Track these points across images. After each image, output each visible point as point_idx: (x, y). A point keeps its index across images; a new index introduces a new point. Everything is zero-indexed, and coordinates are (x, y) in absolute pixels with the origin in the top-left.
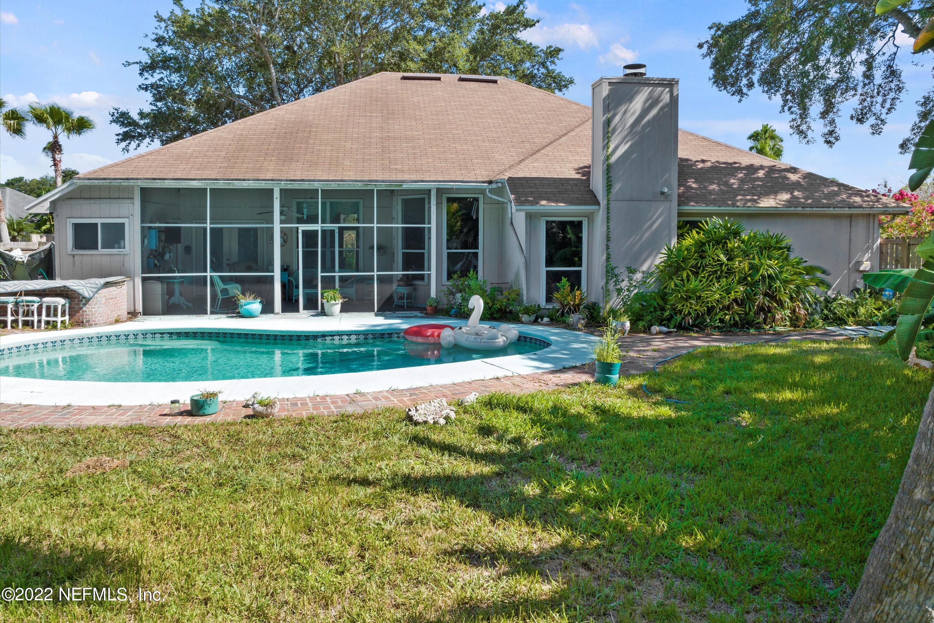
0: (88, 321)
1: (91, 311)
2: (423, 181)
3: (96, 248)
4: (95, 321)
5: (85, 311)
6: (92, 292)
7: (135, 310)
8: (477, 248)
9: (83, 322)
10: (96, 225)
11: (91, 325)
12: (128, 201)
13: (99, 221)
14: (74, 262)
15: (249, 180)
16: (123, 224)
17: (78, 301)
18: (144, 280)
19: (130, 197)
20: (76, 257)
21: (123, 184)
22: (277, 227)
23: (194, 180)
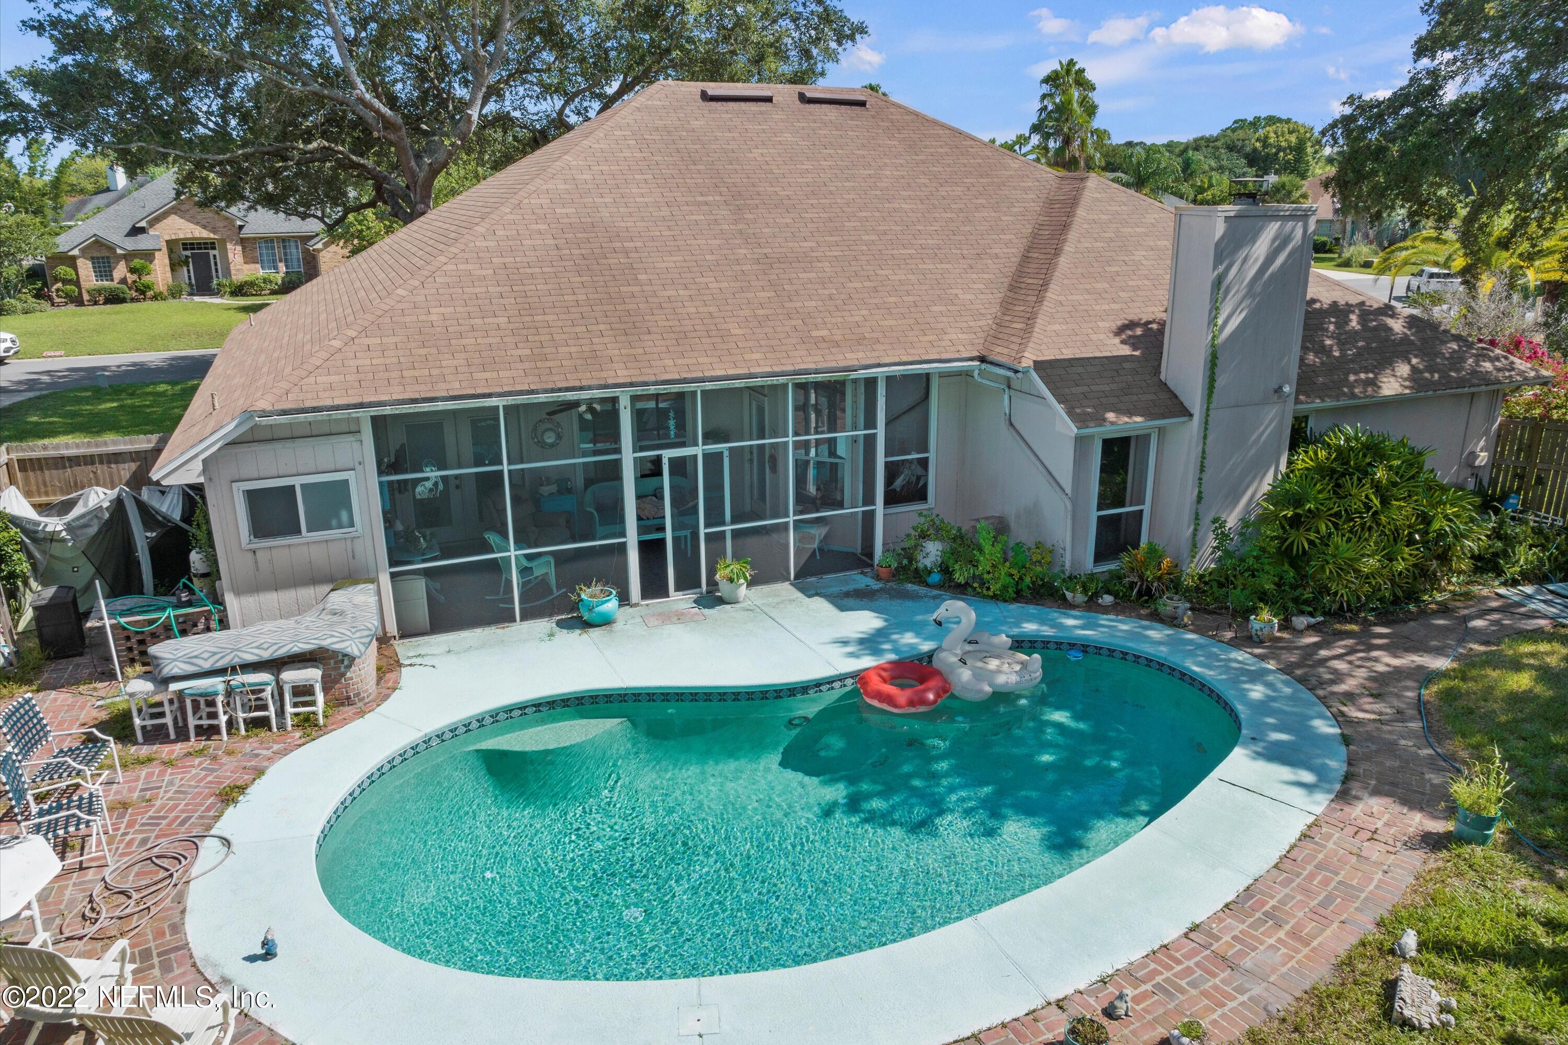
0: (358, 694)
1: (359, 676)
3: (298, 531)
5: (351, 679)
6: (363, 644)
7: (385, 633)
8: (925, 449)
9: (348, 698)
10: (293, 487)
11: (362, 701)
12: (351, 438)
13: (297, 482)
14: (256, 562)
16: (346, 482)
17: (336, 663)
18: (393, 576)
19: (352, 429)
20: (259, 554)
22: (628, 458)
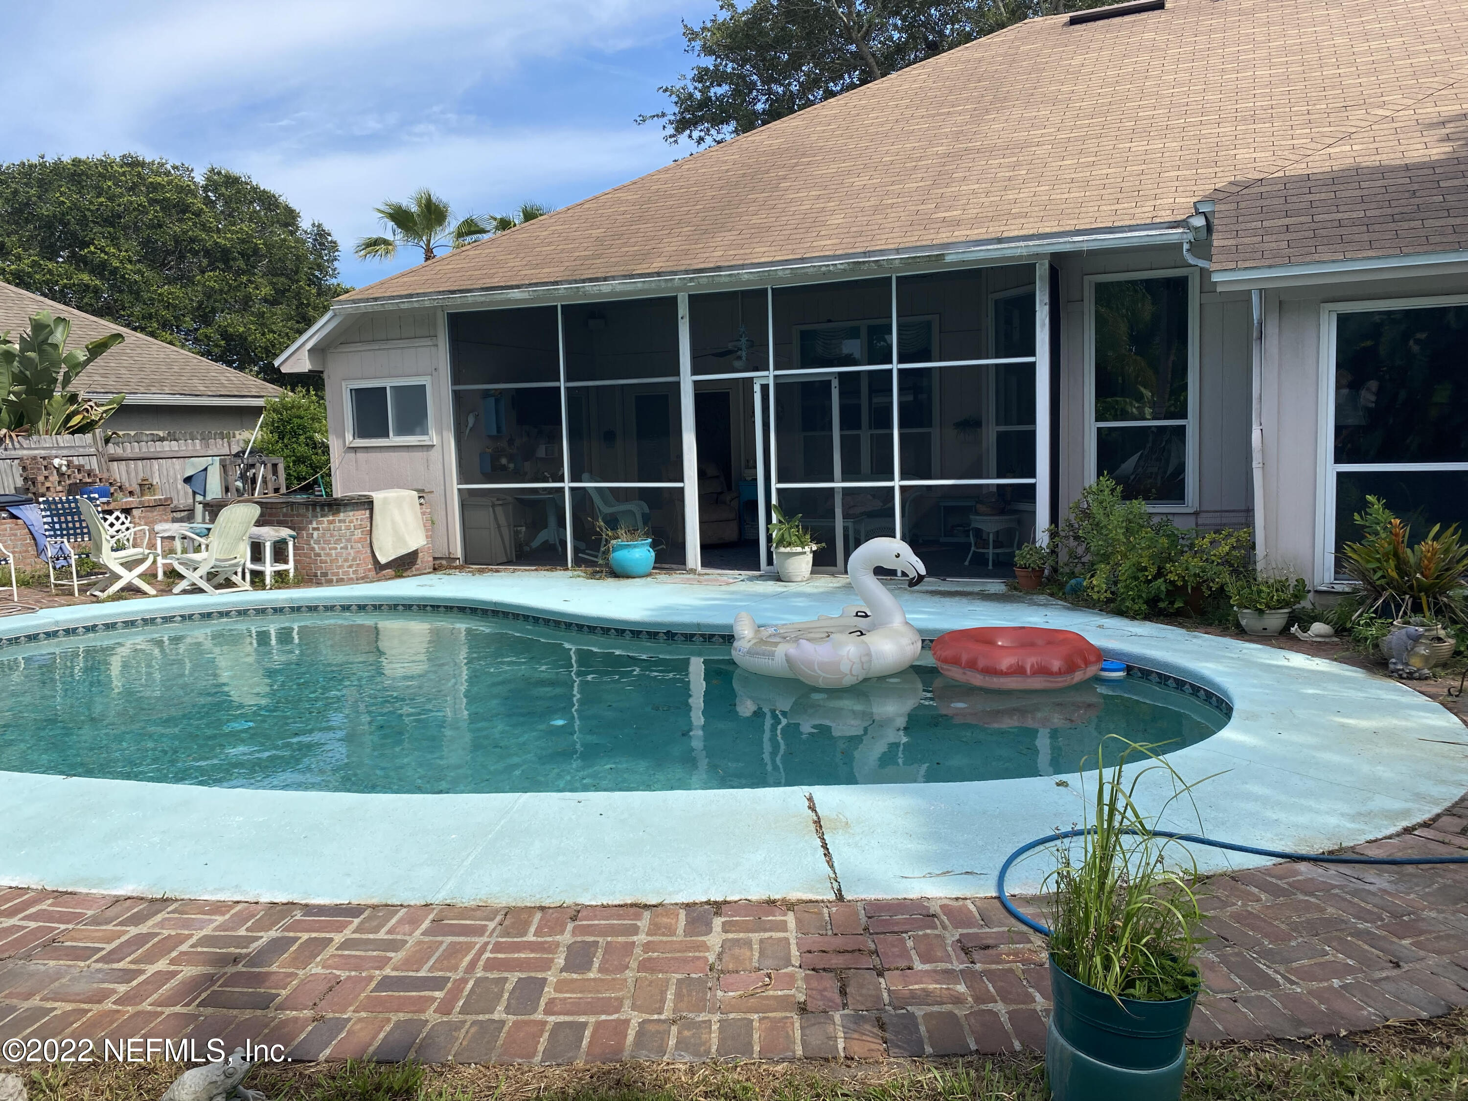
1: (328, 555)
2: (1000, 241)
3: (387, 433)
4: (337, 574)
10: (384, 390)
11: (330, 583)
12: (427, 341)
13: (388, 383)
15: (614, 278)
16: (425, 386)
18: (464, 496)
19: (429, 332)
21: (402, 306)
22: (686, 382)
23: (518, 287)
